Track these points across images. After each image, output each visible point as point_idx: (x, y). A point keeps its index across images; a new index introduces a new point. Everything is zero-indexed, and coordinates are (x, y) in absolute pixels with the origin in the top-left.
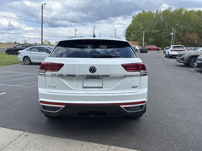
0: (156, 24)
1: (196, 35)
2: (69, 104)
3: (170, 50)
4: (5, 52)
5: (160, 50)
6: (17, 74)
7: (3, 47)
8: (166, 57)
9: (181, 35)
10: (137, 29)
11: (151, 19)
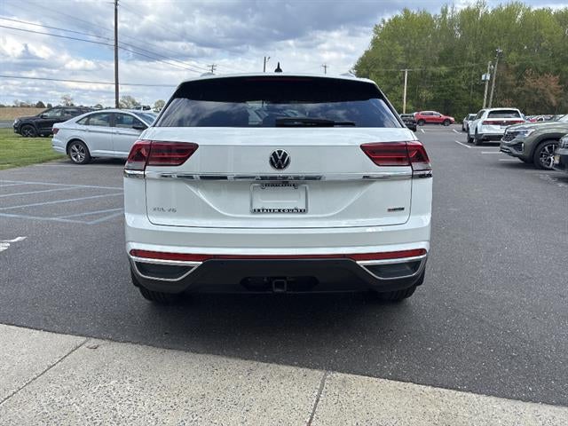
0: (441, 47)
1: (552, 82)
2: (215, 256)
3: (481, 121)
4: (12, 130)
5: (451, 122)
6: (53, 187)
7: (8, 117)
8: (470, 141)
9: (511, 79)
10: (387, 63)
11: (427, 35)
